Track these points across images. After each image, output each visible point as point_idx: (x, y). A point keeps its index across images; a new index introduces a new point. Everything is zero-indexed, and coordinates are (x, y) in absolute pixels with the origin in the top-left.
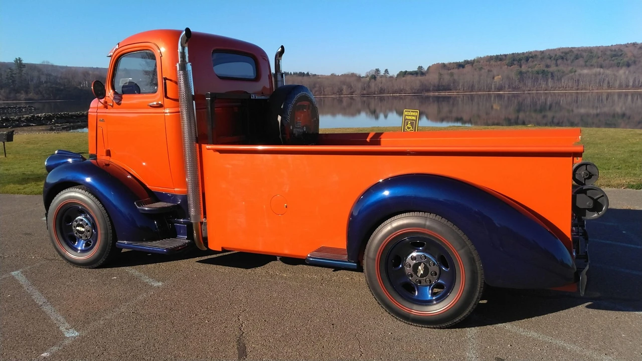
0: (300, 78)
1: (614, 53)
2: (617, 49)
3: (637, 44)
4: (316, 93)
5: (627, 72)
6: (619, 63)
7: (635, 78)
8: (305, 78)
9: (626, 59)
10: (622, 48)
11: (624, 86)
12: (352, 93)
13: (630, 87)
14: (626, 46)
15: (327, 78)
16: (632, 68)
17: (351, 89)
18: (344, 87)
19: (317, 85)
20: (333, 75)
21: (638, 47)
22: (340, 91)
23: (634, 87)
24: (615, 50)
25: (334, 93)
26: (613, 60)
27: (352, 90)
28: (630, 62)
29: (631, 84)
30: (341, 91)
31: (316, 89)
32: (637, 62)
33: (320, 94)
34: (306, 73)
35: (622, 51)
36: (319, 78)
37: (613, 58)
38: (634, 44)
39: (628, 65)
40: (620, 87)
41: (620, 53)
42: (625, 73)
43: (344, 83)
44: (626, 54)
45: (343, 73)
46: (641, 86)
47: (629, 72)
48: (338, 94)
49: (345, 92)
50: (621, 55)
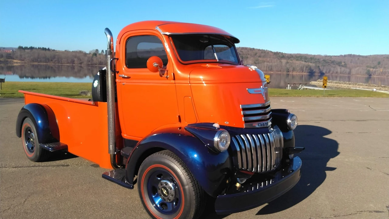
4: (56, 62)
18: (76, 59)
25: (68, 63)
30: (73, 62)
31: (55, 59)
48: (71, 63)
49: (76, 62)
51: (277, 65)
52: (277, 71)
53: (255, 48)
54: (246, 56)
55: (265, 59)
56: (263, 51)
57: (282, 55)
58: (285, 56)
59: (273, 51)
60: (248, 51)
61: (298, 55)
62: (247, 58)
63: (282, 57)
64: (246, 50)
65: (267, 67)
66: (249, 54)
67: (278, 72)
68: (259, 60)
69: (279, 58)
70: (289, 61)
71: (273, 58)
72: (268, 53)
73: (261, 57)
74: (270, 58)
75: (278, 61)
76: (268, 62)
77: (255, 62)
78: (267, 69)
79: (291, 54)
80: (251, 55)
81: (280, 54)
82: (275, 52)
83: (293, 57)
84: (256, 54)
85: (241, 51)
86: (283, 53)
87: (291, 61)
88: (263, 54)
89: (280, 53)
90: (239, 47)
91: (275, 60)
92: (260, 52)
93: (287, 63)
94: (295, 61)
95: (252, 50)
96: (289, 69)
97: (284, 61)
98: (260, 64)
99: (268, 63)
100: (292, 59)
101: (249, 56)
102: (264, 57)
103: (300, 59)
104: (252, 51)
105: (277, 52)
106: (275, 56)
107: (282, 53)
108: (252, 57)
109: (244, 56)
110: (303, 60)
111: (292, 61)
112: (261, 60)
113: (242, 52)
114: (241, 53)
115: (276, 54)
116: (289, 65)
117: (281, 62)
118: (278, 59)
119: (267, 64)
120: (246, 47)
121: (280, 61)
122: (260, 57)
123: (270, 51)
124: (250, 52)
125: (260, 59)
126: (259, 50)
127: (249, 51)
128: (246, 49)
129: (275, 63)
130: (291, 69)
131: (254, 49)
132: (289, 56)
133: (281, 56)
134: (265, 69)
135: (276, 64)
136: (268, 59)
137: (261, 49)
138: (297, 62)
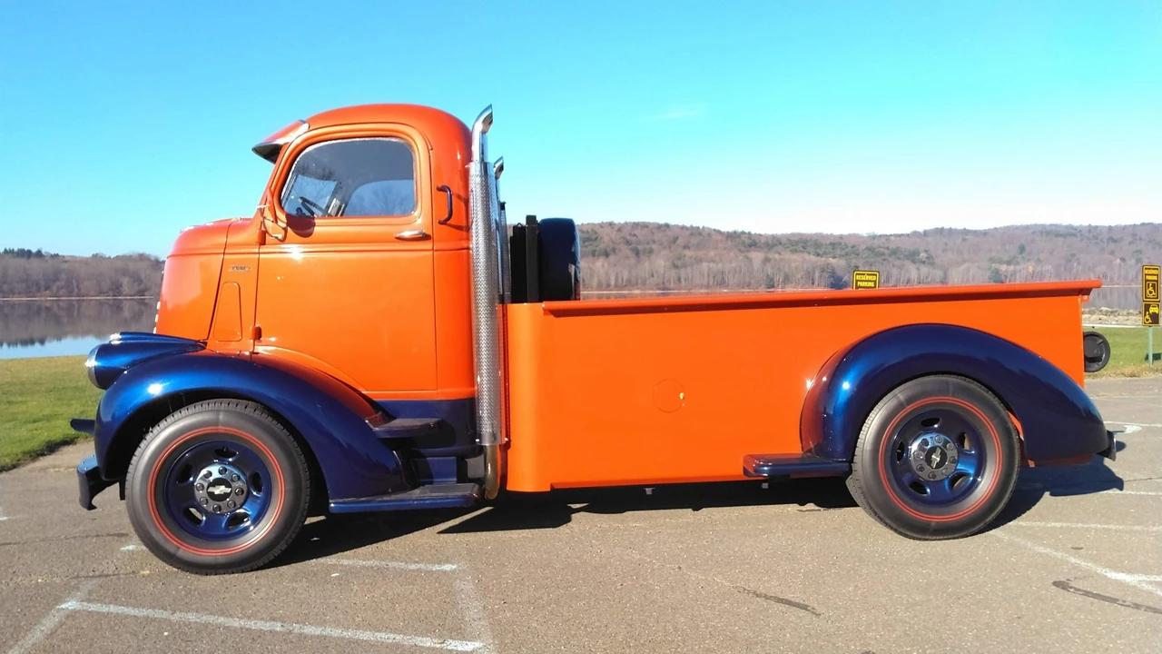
0: (22, 261)
1: (587, 236)
2: (590, 230)
3: (615, 224)
4: (61, 293)
5: (606, 265)
6: (595, 251)
7: (617, 274)
8: (35, 262)
9: (602, 246)
10: (596, 229)
11: (604, 285)
12: (142, 293)
13: (612, 287)
14: (601, 225)
15: (85, 261)
16: (612, 258)
17: (139, 285)
18: (125, 281)
19: (63, 276)
20: (95, 256)
21: (616, 229)
22: (116, 288)
23: (617, 287)
24: (588, 232)
25: (101, 293)
26: (586, 247)
27: (142, 287)
28: (608, 250)
29: (613, 282)
30: (118, 288)
31: (59, 284)
32: (617, 251)
33: (70, 293)
34: (34, 250)
35: (596, 233)
36: (66, 262)
37: (586, 244)
38: (611, 224)
39: (607, 255)
40: (600, 287)
41: (595, 237)
42: (603, 266)
43: (125, 272)
44: (602, 238)
45: (121, 254)
46: (625, 286)
47: (609, 264)
48: (111, 293)
49: (126, 289)
50: (596, 239)
51: (738, 269)
52: (738, 285)
53: (672, 222)
54: (648, 247)
55: (701, 254)
56: (695, 232)
57: (749, 238)
58: (757, 241)
59: (722, 230)
60: (653, 233)
61: (796, 239)
62: (651, 251)
63: (750, 246)
64: (646, 229)
65: (708, 276)
66: (654, 242)
67: (743, 288)
68: (685, 256)
69: (743, 248)
70: (770, 255)
71: (725, 249)
72: (709, 235)
73: (689, 248)
74: (716, 248)
75: (741, 258)
76: (712, 261)
77: (676, 262)
78: (711, 283)
79: (773, 237)
80: (661, 244)
81: (743, 238)
82: (730, 231)
83: (780, 244)
84: (675, 240)
85: (631, 234)
86: (753, 233)
87: (777, 256)
88: (694, 241)
89: (743, 233)
90: (626, 223)
91: (732, 254)
92: (688, 233)
93: (767, 260)
94: (787, 255)
95: (662, 229)
96: (772, 280)
97: (757, 256)
98: (689, 270)
99: (712, 265)
100: (779, 248)
101: (654, 247)
102: (699, 246)
103: (802, 249)
104: (664, 231)
105: (735, 232)
106: (729, 242)
107: (749, 233)
108: (665, 248)
109: (640, 247)
110: (809, 248)
111: (780, 254)
112: (691, 257)
113: (635, 235)
114: (634, 238)
115: (733, 236)
116: (772, 268)
117: (750, 260)
118: (740, 250)
119: (709, 269)
120: (644, 223)
121: (747, 258)
122: (686, 247)
123: (715, 230)
124: (657, 236)
125: (688, 253)
126: (683, 228)
127: (654, 231)
128: (645, 226)
129: (731, 262)
130: (779, 278)
131: (667, 226)
132: (770, 242)
133: (747, 241)
134: (705, 282)
135: (734, 265)
136: (712, 253)
137: (688, 225)
138: (794, 257)
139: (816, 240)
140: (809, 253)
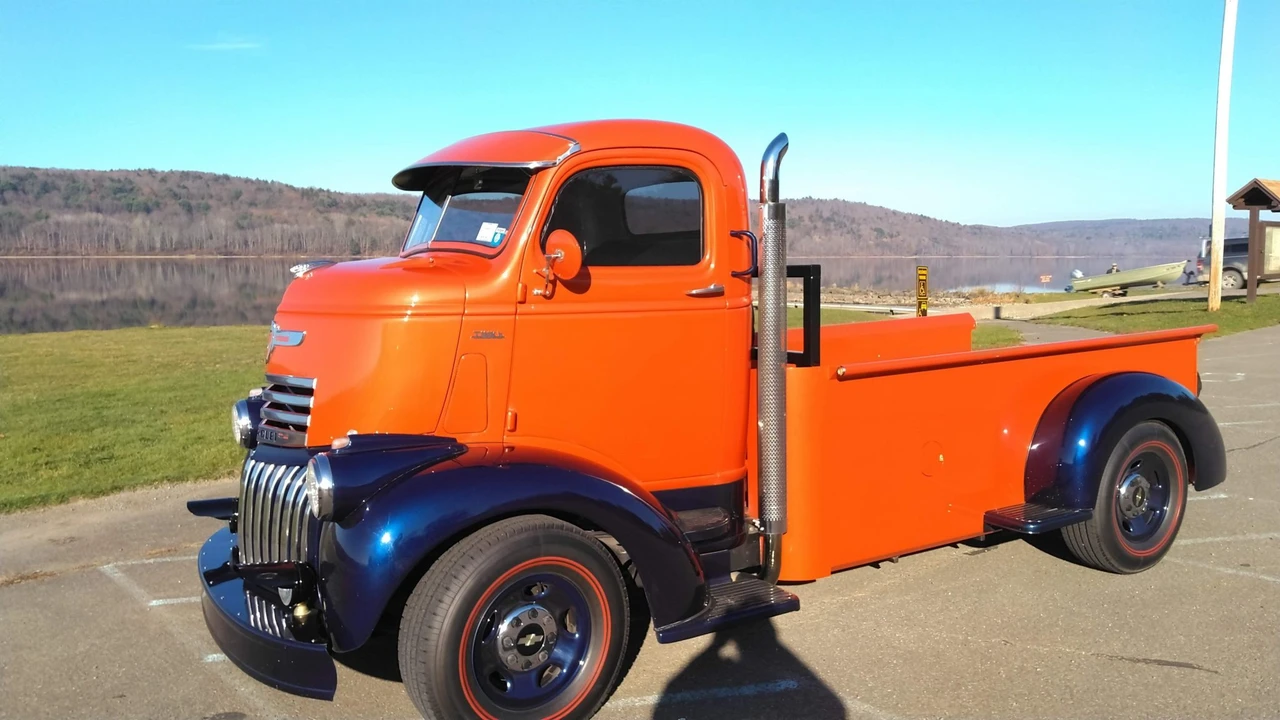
1: (117, 185)
2: (122, 179)
3: (156, 173)
5: (148, 223)
6: (131, 205)
7: (163, 234)
9: (141, 199)
10: (131, 177)
11: (146, 248)
13: (157, 251)
14: (138, 173)
16: (155, 214)
21: (159, 178)
23: (163, 250)
24: (119, 181)
26: (119, 199)
28: (150, 204)
29: (158, 245)
32: (162, 206)
35: (131, 182)
37: (118, 196)
38: (151, 172)
39: (148, 210)
40: (140, 250)
41: (131, 187)
42: (144, 224)
44: (139, 189)
46: (175, 249)
47: (151, 222)
50: (132, 190)
51: (317, 232)
52: (318, 251)
53: (233, 174)
54: (203, 202)
55: (271, 213)
56: (262, 186)
57: (329, 197)
58: (338, 201)
59: (296, 186)
60: (208, 186)
61: (382, 200)
62: (208, 208)
63: (330, 206)
64: (199, 181)
65: (282, 239)
66: (211, 197)
67: (324, 254)
68: (252, 215)
69: (321, 208)
70: (355, 217)
71: (300, 208)
72: (280, 191)
73: (256, 205)
74: (289, 207)
75: (320, 219)
76: (286, 222)
77: (240, 222)
78: (286, 247)
79: (356, 197)
80: (220, 199)
81: (321, 196)
82: (306, 187)
83: (365, 205)
84: (238, 195)
85: (179, 186)
86: (332, 191)
87: (362, 218)
88: (263, 197)
89: (321, 190)
90: (172, 172)
91: (309, 214)
92: (254, 188)
93: (350, 223)
94: (373, 218)
95: (220, 181)
96: (357, 245)
97: (339, 218)
98: (257, 231)
99: (285, 226)
100: (364, 210)
101: (211, 202)
102: (268, 204)
103: (389, 212)
104: (223, 184)
105: (311, 189)
106: (305, 200)
107: (328, 191)
108: (225, 204)
109: (193, 203)
110: (397, 212)
111: (365, 216)
112: (259, 217)
113: (185, 187)
114: (184, 191)
115: (309, 194)
116: (356, 232)
117: (332, 222)
118: (318, 210)
119: (283, 231)
120: (196, 172)
121: (327, 219)
122: (252, 204)
123: (287, 186)
124: (215, 189)
125: (256, 212)
126: (247, 181)
127: (209, 183)
128: (197, 176)
129: (308, 224)
130: (365, 243)
131: (227, 178)
132: (353, 201)
133: (327, 200)
134: (278, 246)
135: (312, 227)
136: (285, 213)
137: (254, 178)
138: (382, 220)
139: (404, 203)
140: (398, 217)
